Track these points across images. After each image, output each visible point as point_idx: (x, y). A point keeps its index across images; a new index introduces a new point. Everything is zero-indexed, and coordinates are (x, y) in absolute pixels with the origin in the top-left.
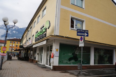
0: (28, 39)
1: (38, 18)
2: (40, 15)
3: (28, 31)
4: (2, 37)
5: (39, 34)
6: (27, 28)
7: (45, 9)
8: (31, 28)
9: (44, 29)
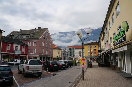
0: (105, 42)
1: (112, 17)
2: (113, 13)
3: (104, 33)
4: (79, 43)
5: (116, 38)
6: (102, 30)
7: (118, 5)
8: (106, 30)
9: (122, 32)
